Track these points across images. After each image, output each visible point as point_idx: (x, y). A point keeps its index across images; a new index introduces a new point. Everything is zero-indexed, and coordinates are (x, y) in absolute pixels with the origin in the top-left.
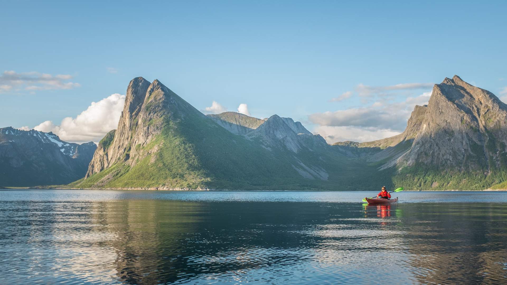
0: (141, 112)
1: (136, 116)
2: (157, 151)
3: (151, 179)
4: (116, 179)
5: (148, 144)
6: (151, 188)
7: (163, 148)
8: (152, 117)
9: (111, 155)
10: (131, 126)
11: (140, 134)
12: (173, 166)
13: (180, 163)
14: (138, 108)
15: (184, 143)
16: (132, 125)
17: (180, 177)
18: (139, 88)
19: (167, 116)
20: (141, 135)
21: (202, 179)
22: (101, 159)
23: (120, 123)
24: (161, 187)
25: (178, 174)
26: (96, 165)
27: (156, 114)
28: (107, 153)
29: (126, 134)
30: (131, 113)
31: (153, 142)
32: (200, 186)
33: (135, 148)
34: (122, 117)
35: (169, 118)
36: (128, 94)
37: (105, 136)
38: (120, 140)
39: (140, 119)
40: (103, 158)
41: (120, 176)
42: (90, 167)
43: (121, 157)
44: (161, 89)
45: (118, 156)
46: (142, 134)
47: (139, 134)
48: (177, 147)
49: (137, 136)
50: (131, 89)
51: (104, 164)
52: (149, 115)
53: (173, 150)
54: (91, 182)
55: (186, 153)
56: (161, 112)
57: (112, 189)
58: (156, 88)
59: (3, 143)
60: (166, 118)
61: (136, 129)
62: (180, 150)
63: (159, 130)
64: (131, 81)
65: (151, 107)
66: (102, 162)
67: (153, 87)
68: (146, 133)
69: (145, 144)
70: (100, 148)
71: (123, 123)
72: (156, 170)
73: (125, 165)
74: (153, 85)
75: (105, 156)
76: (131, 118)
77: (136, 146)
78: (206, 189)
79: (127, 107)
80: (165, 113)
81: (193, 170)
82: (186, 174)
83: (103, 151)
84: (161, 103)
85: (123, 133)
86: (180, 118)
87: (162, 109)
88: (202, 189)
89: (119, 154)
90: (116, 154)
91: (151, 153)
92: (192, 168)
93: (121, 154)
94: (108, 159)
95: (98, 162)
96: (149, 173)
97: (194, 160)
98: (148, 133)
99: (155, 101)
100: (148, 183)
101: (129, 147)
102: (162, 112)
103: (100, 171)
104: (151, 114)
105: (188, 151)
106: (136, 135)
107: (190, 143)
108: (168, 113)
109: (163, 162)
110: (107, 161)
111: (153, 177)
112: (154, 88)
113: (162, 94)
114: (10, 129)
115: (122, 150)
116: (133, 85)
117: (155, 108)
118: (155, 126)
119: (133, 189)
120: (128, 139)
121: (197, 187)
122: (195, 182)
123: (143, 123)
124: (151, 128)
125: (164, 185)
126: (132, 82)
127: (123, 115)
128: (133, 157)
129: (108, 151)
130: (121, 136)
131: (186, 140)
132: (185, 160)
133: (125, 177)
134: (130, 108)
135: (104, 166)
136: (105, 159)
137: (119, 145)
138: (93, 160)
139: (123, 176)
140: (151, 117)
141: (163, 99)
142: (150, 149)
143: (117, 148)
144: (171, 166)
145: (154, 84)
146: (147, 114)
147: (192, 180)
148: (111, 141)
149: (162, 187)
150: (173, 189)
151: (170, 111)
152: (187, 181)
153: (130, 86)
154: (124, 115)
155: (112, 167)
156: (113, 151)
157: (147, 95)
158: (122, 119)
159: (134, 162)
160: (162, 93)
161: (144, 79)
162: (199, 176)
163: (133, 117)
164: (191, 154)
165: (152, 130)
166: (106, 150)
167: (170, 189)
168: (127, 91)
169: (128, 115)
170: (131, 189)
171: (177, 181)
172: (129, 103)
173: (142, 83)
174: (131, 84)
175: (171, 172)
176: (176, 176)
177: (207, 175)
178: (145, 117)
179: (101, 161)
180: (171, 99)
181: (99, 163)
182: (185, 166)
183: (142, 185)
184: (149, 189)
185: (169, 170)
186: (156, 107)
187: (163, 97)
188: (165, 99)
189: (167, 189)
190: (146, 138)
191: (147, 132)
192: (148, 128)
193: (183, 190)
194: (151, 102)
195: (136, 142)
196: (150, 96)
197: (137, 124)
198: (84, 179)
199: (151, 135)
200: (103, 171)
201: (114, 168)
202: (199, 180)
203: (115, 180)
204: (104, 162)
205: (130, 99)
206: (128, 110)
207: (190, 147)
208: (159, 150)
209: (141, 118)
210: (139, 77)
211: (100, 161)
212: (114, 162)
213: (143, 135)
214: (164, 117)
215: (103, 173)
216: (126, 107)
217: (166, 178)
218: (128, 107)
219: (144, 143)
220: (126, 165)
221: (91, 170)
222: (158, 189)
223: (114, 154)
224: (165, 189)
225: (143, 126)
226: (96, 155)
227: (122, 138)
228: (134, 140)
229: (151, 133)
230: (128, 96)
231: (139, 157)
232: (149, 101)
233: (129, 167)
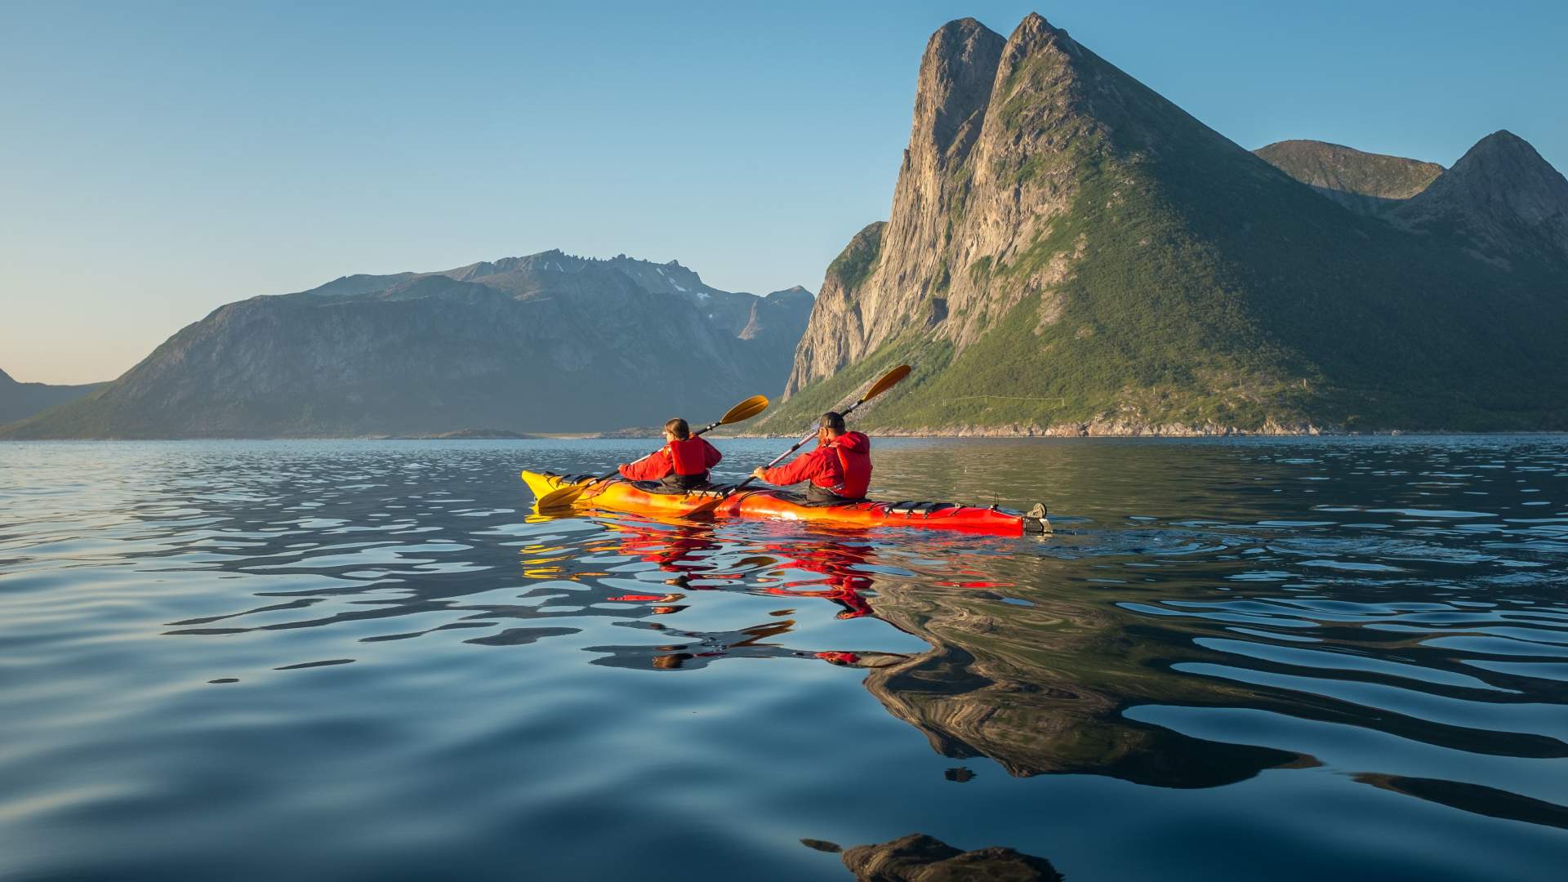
0: (982, 136)
1: (963, 160)
2: (1064, 277)
3: (1053, 389)
4: (902, 395)
5: (1022, 254)
6: (1057, 426)
7: (1087, 263)
8: (1030, 148)
9: (873, 311)
10: (946, 197)
11: (985, 219)
12: (1138, 336)
13: (1168, 322)
14: (966, 129)
15: (1171, 241)
16: (946, 192)
17: (1175, 380)
18: (965, 58)
19: (1091, 143)
20: (990, 222)
21: (1271, 384)
22: (836, 330)
23: (900, 193)
24: (1100, 422)
25: (1165, 368)
26: (819, 352)
27: (1043, 138)
28: (858, 304)
29: (926, 229)
30: (942, 150)
31: (1042, 244)
32: (1275, 414)
33: (966, 274)
34: (908, 168)
35: (1100, 148)
36: (924, 84)
37: (849, 247)
38: (904, 254)
39: (979, 165)
40: (845, 323)
41: (917, 385)
42: (799, 359)
43: (911, 314)
44: (1054, 43)
45: (901, 312)
46: (992, 217)
47: (981, 220)
48: (1145, 260)
49: (972, 227)
50: (935, 64)
51: (847, 346)
52: (1016, 143)
53: (1129, 270)
54: (806, 410)
55: (1184, 278)
56: (1065, 127)
57: (891, 433)
58: (1036, 43)
59: (530, 296)
60: (1087, 151)
61: (968, 203)
62: (1160, 268)
63: (1061, 196)
64: (934, 35)
65: (1024, 113)
66: (841, 337)
67: (1023, 39)
68: (1009, 212)
69: (1009, 253)
70: (832, 289)
71: (911, 190)
72: (1067, 354)
73: (931, 341)
74: (1024, 33)
75: (851, 318)
76: (941, 169)
77: (972, 266)
78: (1305, 426)
79: (923, 130)
80: (1081, 133)
81: (1227, 350)
82: (1200, 364)
83: (842, 297)
84: (1062, 94)
85: (916, 228)
86: (1140, 147)
87: (1066, 117)
88: (1288, 429)
89: (902, 304)
90: (890, 305)
91: (1039, 285)
92: (1220, 340)
93: (910, 302)
94: (861, 327)
95: (826, 339)
96: (1038, 364)
97: (1224, 306)
98: (1018, 211)
99: (1036, 91)
100: (1041, 407)
101: (942, 275)
102: (1068, 126)
103: (835, 373)
104: (1026, 139)
105: (1194, 271)
106: (968, 224)
107: (1199, 240)
108: (1092, 131)
109: (1095, 321)
110: (857, 333)
111: (1060, 380)
112: (1027, 44)
113: (1061, 63)
114: (555, 255)
115: (915, 289)
116: (941, 46)
117: (1039, 115)
118: (1047, 184)
119: (979, 431)
120: (934, 245)
121: (1264, 420)
122: (1247, 397)
123: (994, 177)
124: (1028, 191)
125: (1111, 414)
126: (938, 39)
127: (909, 161)
128: (963, 307)
129: (862, 296)
130: (908, 239)
131: (1178, 231)
132: (1185, 309)
133: (938, 385)
134: (935, 133)
135: (847, 352)
136: (852, 327)
137: (901, 273)
138: (809, 332)
139: (928, 381)
140: (1025, 150)
141: (1069, 82)
142: (1034, 269)
143: (893, 283)
144: (1131, 335)
145: (1025, 28)
146: (1011, 140)
147: (1231, 389)
148: (869, 262)
149: (1106, 424)
150: (1155, 431)
151: (1099, 124)
152: (1209, 394)
153: (933, 51)
154: (915, 160)
155: (884, 352)
156: (880, 295)
157: (1003, 71)
158: (908, 176)
159: (967, 326)
160: (1061, 58)
161: (979, 24)
162: (1257, 374)
163: (951, 165)
164: (1208, 281)
165: (1032, 201)
166: (853, 295)
167: (1140, 429)
168: (922, 71)
169: (929, 157)
170: (969, 434)
171: (1165, 396)
172: (930, 116)
173: (974, 39)
174: (936, 45)
175: (1135, 358)
176: (1160, 377)
177: (1294, 369)
178: (1002, 151)
179: (838, 335)
180: (1098, 78)
181: (829, 342)
182: (1191, 331)
183: (1012, 416)
184: (1048, 433)
185: (1123, 350)
186: (1044, 110)
187: (1065, 74)
188: (1074, 80)
189: (1129, 431)
190: (1010, 231)
191: (1014, 209)
192: (1017, 193)
193: (1199, 432)
194: (1022, 96)
195: (968, 253)
196: (1013, 72)
197: (968, 186)
198: (779, 403)
199: (1033, 218)
200: (845, 370)
201: (890, 354)
202: (1262, 389)
203: (899, 399)
204: (847, 339)
205: (936, 98)
206: (931, 138)
207: (1199, 257)
208: (1069, 273)
209: (985, 158)
210: (964, 19)
211: (834, 334)
212: (884, 333)
213: (998, 223)
214: (1077, 147)
215: (848, 375)
216: (919, 130)
217: (1116, 384)
218: (927, 130)
219: (1003, 254)
220: (934, 340)
221: (803, 368)
222: (1090, 432)
223: (884, 304)
224: (1118, 430)
225: (998, 187)
226: (818, 315)
227: (913, 246)
228: (959, 246)
229: (1032, 212)
230: (924, 91)
231: (987, 306)
232: (1013, 94)
233: (947, 347)
